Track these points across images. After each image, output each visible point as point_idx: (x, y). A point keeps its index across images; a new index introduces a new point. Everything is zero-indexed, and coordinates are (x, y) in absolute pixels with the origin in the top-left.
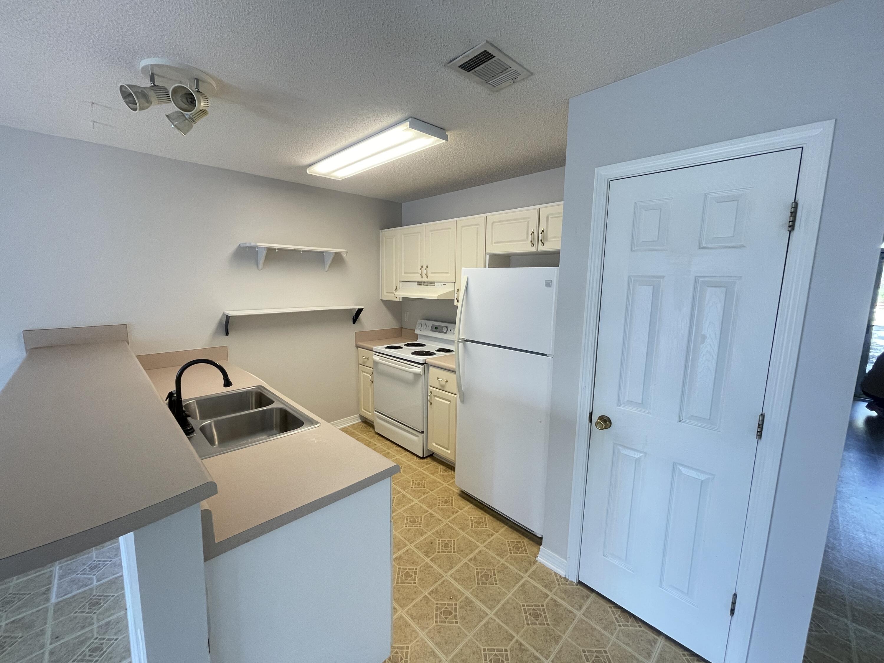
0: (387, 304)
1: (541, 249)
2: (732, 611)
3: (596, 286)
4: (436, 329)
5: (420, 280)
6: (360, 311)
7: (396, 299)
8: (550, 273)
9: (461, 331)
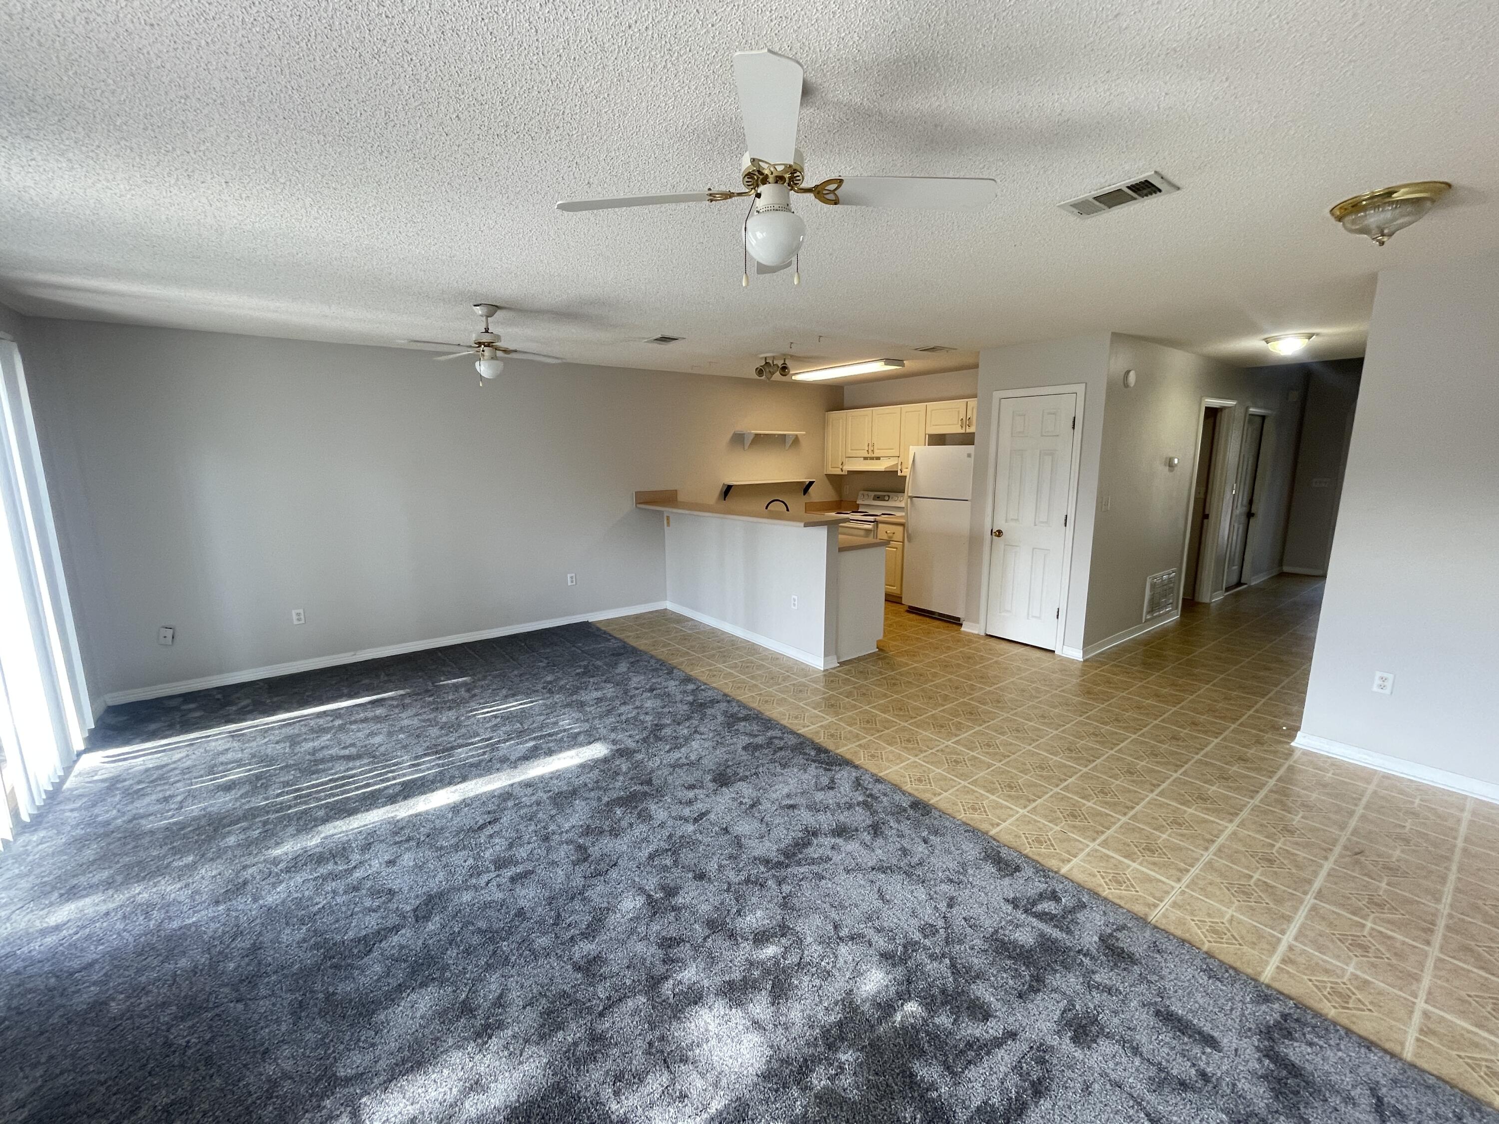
0: (828, 476)
1: (965, 432)
2: (1058, 617)
3: (994, 455)
4: (877, 498)
5: (867, 455)
6: (811, 483)
7: (841, 473)
8: (970, 449)
9: (909, 490)
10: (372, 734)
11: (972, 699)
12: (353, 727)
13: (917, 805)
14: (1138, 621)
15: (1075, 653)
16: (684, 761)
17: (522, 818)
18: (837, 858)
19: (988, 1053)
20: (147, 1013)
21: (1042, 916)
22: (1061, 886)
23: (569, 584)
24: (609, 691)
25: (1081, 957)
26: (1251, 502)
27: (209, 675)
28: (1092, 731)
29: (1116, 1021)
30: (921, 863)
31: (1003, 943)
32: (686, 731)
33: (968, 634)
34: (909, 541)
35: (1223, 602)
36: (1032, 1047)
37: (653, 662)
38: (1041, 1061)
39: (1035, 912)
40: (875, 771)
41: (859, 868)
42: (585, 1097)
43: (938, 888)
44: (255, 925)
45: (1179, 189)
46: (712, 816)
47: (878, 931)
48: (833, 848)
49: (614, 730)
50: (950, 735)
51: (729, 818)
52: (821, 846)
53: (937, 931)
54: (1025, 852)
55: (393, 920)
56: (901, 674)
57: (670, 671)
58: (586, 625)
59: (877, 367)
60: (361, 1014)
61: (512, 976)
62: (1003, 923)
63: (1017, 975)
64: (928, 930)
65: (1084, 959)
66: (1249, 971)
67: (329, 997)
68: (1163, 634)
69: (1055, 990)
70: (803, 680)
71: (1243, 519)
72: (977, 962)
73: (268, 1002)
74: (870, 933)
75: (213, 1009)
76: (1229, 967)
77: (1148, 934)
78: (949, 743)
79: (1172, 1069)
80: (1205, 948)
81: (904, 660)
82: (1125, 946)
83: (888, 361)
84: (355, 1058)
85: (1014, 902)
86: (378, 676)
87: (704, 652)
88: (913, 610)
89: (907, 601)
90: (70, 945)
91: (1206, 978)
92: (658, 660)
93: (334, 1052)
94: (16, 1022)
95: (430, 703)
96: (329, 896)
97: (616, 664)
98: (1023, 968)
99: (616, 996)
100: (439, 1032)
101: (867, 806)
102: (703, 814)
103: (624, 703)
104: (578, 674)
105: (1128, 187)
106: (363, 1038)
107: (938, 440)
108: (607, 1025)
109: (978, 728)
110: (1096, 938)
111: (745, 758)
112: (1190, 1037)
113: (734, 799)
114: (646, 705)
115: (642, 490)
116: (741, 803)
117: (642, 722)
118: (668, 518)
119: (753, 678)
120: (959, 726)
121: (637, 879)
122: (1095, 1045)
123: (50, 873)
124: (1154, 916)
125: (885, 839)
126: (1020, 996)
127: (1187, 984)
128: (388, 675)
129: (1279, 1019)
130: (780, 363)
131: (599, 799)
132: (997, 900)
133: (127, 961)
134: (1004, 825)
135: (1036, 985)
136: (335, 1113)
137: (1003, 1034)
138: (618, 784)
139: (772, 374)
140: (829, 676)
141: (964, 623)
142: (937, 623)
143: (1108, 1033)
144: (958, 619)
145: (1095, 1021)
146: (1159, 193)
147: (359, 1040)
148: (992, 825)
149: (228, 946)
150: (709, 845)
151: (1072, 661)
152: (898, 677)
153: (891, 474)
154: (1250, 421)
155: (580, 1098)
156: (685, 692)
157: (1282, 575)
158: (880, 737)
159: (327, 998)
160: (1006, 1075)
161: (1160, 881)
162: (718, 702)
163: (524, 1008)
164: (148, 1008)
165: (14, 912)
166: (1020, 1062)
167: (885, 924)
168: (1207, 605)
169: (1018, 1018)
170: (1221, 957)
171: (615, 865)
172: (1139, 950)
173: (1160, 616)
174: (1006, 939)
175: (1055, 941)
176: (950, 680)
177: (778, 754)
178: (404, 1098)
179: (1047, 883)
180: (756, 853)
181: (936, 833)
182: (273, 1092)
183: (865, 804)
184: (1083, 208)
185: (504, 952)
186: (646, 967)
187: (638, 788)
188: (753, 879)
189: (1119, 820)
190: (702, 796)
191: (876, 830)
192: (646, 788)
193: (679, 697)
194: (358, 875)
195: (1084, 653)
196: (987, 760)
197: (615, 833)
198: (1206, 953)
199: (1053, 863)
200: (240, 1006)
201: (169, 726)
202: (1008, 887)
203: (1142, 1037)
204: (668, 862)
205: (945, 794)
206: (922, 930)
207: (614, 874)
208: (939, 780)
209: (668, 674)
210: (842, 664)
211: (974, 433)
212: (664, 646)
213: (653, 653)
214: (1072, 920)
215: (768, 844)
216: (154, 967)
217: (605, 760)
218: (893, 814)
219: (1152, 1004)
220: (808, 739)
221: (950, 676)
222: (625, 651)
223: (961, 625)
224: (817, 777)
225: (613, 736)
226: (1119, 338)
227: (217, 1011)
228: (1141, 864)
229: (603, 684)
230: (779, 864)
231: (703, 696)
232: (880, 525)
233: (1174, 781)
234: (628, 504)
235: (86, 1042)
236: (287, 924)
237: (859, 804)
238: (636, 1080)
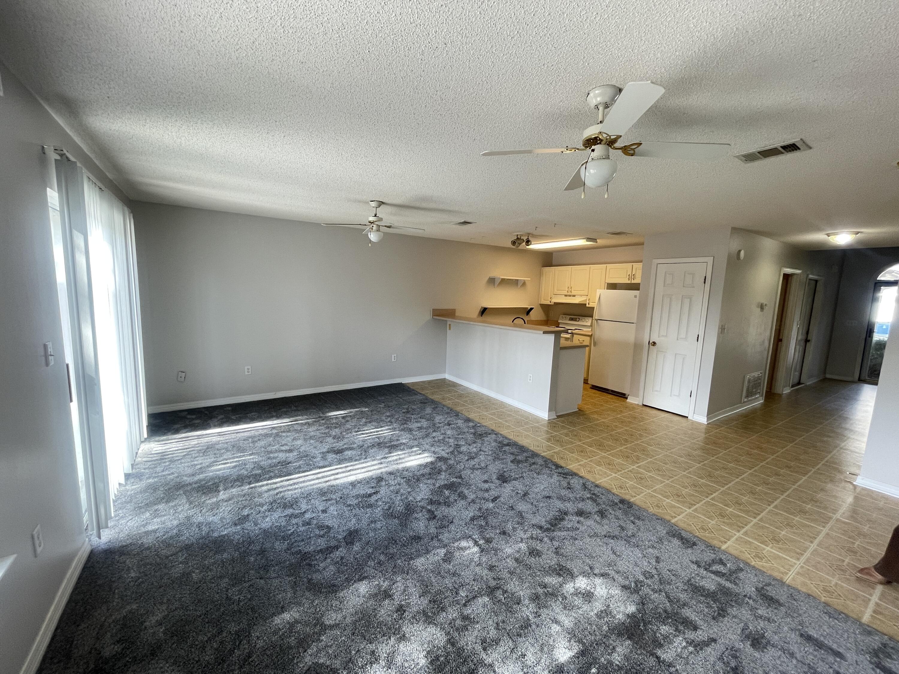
0: (542, 305)
1: (633, 282)
2: (691, 396)
3: (652, 297)
4: (572, 319)
5: (567, 294)
6: (532, 309)
7: (550, 304)
8: (636, 292)
9: (596, 316)
10: (294, 439)
11: (642, 442)
12: (284, 434)
13: (622, 501)
14: (740, 402)
15: (702, 419)
16: (477, 466)
17: (392, 492)
18: (582, 528)
19: (701, 649)
20: (213, 581)
21: (716, 573)
22: (724, 557)
23: (393, 360)
24: (424, 423)
25: (747, 599)
26: (807, 333)
27: (198, 400)
28: (722, 466)
29: (776, 637)
30: (633, 536)
31: (696, 587)
32: (475, 449)
33: (632, 404)
34: (595, 345)
35: (790, 394)
36: (727, 648)
37: (445, 408)
38: (735, 657)
39: (712, 571)
40: (593, 480)
41: (596, 535)
42: (467, 649)
43: (647, 551)
44: (260, 538)
45: (810, 148)
46: (502, 499)
47: (618, 572)
48: (578, 522)
49: (432, 445)
50: (633, 463)
51: (512, 501)
52: (571, 521)
53: (653, 576)
54: (696, 534)
55: (333, 543)
56: (596, 425)
57: (457, 415)
58: (400, 385)
59: (581, 242)
60: (329, 592)
61: (408, 579)
62: (693, 575)
63: (709, 607)
64: (648, 575)
65: (748, 600)
66: (855, 616)
67: (309, 581)
68: (754, 411)
69: (735, 617)
70: (537, 425)
71: (802, 343)
72: (683, 597)
73: (277, 581)
74: (612, 573)
75: (248, 581)
76: (841, 613)
77: (785, 589)
78: (634, 467)
79: (817, 668)
80: (823, 599)
81: (596, 416)
82: (773, 595)
83: (589, 239)
84: (332, 615)
85: (697, 564)
86: (290, 407)
87: (473, 404)
88: (594, 387)
89: (591, 382)
90: (162, 541)
91: (828, 618)
92: (448, 408)
93: (320, 611)
94: (146, 580)
95: (324, 424)
96: (295, 526)
97: (424, 408)
98: (712, 603)
99: (471, 596)
100: (375, 606)
101: (593, 500)
102: (496, 497)
103: (434, 431)
104: (404, 412)
105: (781, 147)
106: (334, 605)
107: (613, 286)
108: (470, 611)
109: (650, 460)
110: (753, 589)
111: (513, 467)
112: (825, 651)
113: (513, 491)
114: (447, 433)
115: (436, 308)
116: (517, 493)
117: (448, 443)
118: (450, 325)
119: (506, 421)
120: (638, 458)
121: (467, 531)
122: (765, 650)
123: (142, 502)
124: (788, 579)
125: (609, 520)
126: (714, 618)
127: (817, 620)
128: (295, 407)
129: (880, 645)
130: (525, 238)
131: (434, 485)
132: (686, 561)
133: (195, 552)
134: (679, 517)
135: (722, 613)
136: (328, 644)
137: (708, 639)
138: (443, 477)
139: (520, 244)
140: (551, 423)
141: (629, 397)
142: (611, 396)
143: (773, 644)
144: (624, 394)
145: (763, 636)
146: (798, 150)
147: (332, 605)
148: (672, 517)
149: (248, 548)
150: (504, 516)
151: (700, 424)
152: (594, 426)
153: (582, 306)
154: (809, 284)
155: (464, 650)
156: (468, 427)
157: (825, 380)
158: (591, 461)
159: (309, 582)
160: (715, 662)
161: (786, 559)
162: (490, 434)
163: (420, 597)
164: (213, 578)
165: (128, 521)
166: (721, 656)
167: (620, 569)
168: (780, 395)
169: (714, 630)
170: (835, 607)
171: (452, 522)
172: (783, 599)
173: (751, 400)
174: (697, 584)
175: (728, 589)
176: (626, 430)
177: (533, 466)
178: (365, 639)
179: (715, 554)
180: (534, 522)
181: (639, 519)
182: (292, 629)
183: (591, 498)
184: (750, 158)
185: (400, 566)
186: (484, 581)
187: (455, 480)
188: (534, 536)
189: (752, 521)
190: (493, 487)
191: (602, 514)
192: (459, 480)
193: (466, 430)
194: (308, 516)
195: (708, 420)
196: (659, 478)
197: (448, 504)
198: (824, 603)
199: (715, 543)
200: (262, 581)
201: (184, 427)
202: (690, 554)
203: (794, 648)
204: (483, 523)
205: (638, 497)
206: (644, 574)
207: (452, 527)
208: (632, 488)
209: (456, 416)
210: (558, 417)
211: (639, 284)
212: (449, 400)
213: (444, 403)
214: (736, 577)
215: (539, 517)
216: (211, 557)
217: (432, 463)
218: (610, 506)
219: (797, 630)
220: (549, 459)
221: (626, 428)
222: (426, 401)
223: (627, 398)
224: (559, 481)
225: (433, 449)
226: (736, 230)
227: (250, 583)
228: (772, 548)
229: (419, 419)
230: (548, 530)
231: (480, 430)
232: (575, 336)
233: (782, 500)
234: (428, 316)
235: (185, 594)
236: (276, 539)
237: (588, 498)
238: (494, 643)
